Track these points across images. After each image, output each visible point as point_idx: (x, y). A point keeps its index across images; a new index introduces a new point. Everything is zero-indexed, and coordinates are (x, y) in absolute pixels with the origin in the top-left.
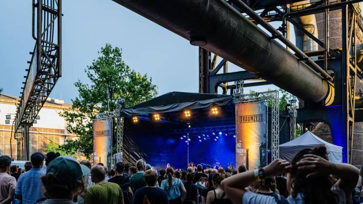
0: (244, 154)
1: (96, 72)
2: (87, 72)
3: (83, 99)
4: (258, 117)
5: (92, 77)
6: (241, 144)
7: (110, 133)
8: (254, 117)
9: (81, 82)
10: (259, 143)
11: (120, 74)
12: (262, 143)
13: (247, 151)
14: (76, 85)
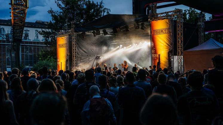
0: (156, 57)
1: (62, 2)
2: (57, 3)
3: (54, 21)
4: (166, 30)
5: (60, 6)
6: (154, 50)
7: (67, 45)
8: (163, 30)
9: (52, 10)
10: (167, 50)
11: (79, 3)
12: (170, 49)
13: (159, 56)
14: (49, 13)
